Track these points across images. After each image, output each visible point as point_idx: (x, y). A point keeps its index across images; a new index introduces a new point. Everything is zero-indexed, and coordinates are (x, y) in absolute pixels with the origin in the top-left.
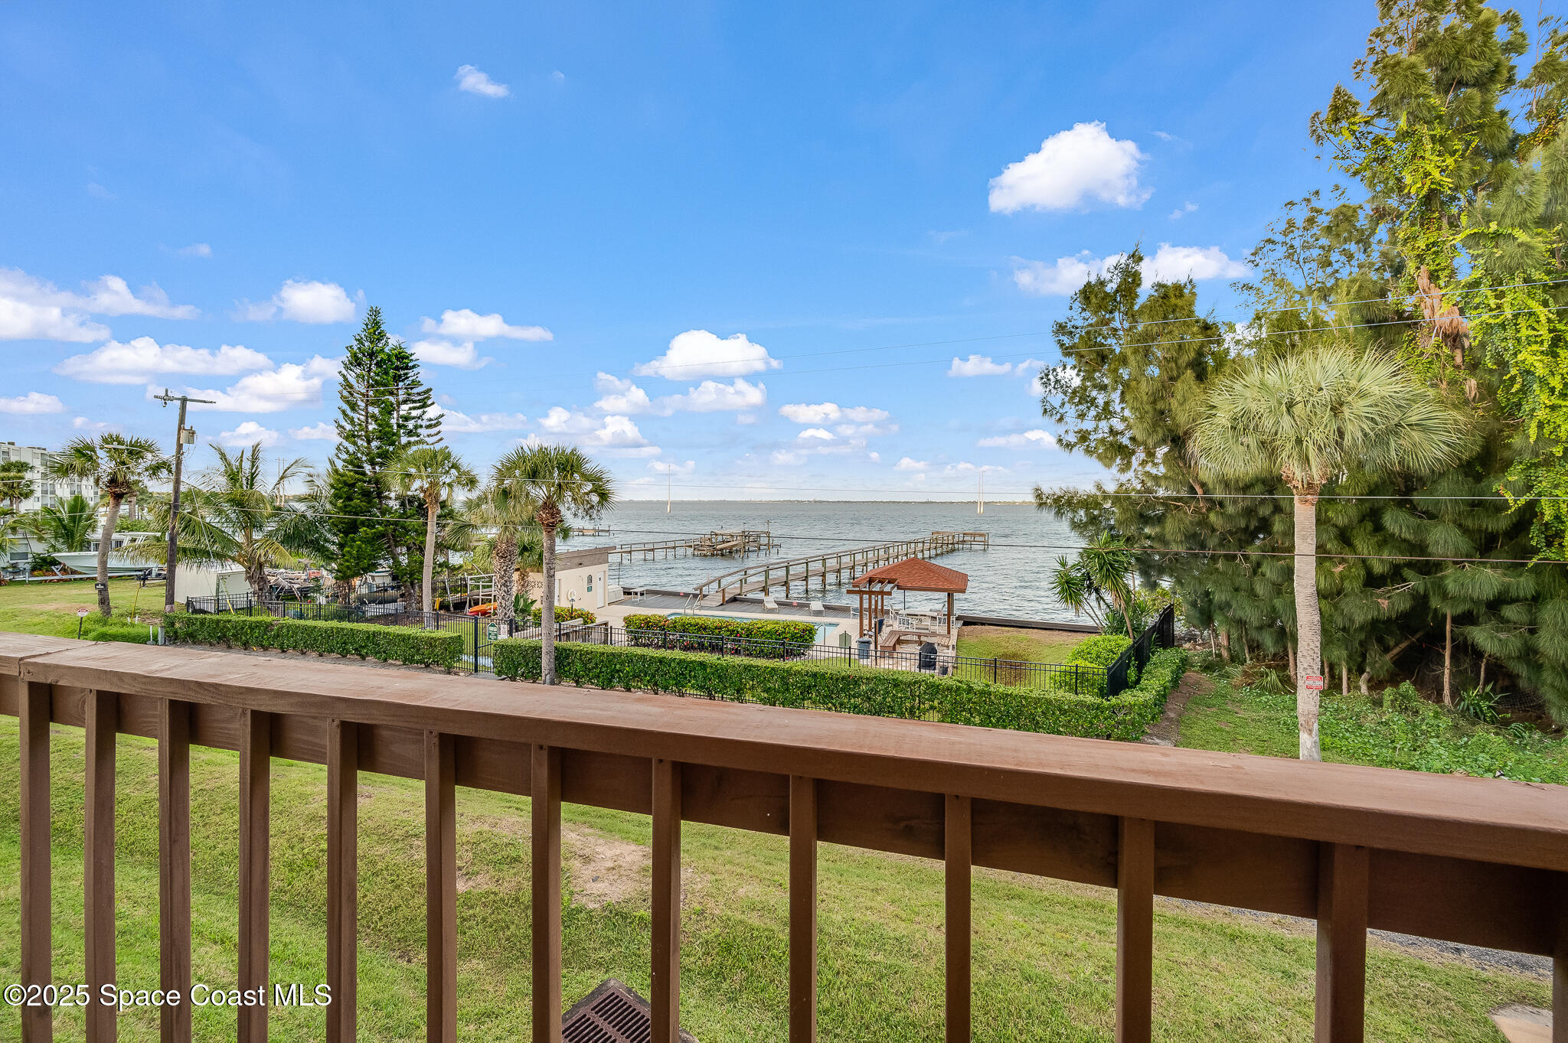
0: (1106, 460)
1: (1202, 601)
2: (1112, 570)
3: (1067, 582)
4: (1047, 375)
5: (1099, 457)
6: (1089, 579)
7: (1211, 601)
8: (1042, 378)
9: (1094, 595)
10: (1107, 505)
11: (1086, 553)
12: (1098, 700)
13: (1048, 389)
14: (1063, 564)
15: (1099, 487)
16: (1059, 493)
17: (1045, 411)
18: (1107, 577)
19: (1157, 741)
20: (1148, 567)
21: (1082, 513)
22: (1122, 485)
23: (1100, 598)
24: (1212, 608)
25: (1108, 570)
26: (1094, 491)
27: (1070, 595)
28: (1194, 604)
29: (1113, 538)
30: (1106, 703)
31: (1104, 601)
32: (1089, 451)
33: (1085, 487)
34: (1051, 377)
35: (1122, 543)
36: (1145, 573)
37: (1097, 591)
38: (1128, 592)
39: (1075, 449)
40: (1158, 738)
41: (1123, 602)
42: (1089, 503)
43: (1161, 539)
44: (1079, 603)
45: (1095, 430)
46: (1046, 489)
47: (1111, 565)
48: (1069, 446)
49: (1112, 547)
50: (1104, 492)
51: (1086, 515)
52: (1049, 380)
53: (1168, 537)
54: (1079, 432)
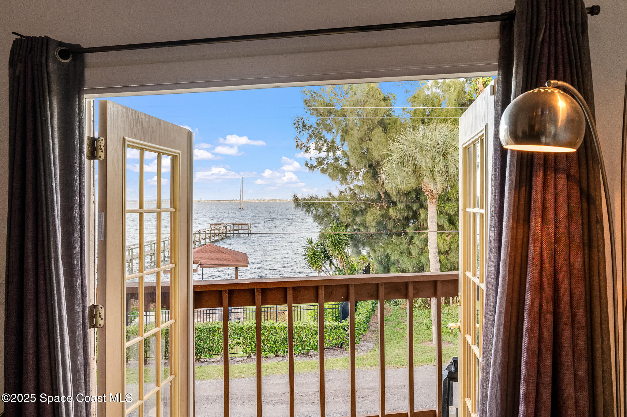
0: (333, 177)
1: (385, 260)
2: (338, 245)
3: (313, 255)
4: (298, 122)
5: (329, 174)
6: (325, 251)
7: (389, 260)
8: (295, 124)
9: (328, 261)
10: (334, 205)
11: (323, 235)
12: (337, 323)
13: (299, 131)
14: (310, 243)
15: (330, 194)
16: (307, 198)
17: (298, 145)
18: (336, 249)
19: (367, 343)
20: (357, 242)
21: (321, 210)
22: (341, 192)
23: (331, 263)
24: (390, 264)
25: (336, 245)
26: (326, 196)
27: (315, 262)
28: (380, 263)
29: (339, 225)
30: (341, 325)
31: (334, 265)
32: (324, 171)
33: (322, 194)
34: (300, 123)
35: (343, 228)
36: (356, 246)
37: (329, 258)
38: (347, 257)
39: (315, 169)
40: (367, 341)
41: (345, 264)
42: (325, 204)
43: (364, 225)
44: (320, 267)
45: (327, 157)
46: (300, 196)
47: (337, 241)
48: (312, 168)
49: (338, 231)
50: (333, 197)
51: (323, 211)
52: (299, 125)
53: (368, 224)
54: (317, 159)
